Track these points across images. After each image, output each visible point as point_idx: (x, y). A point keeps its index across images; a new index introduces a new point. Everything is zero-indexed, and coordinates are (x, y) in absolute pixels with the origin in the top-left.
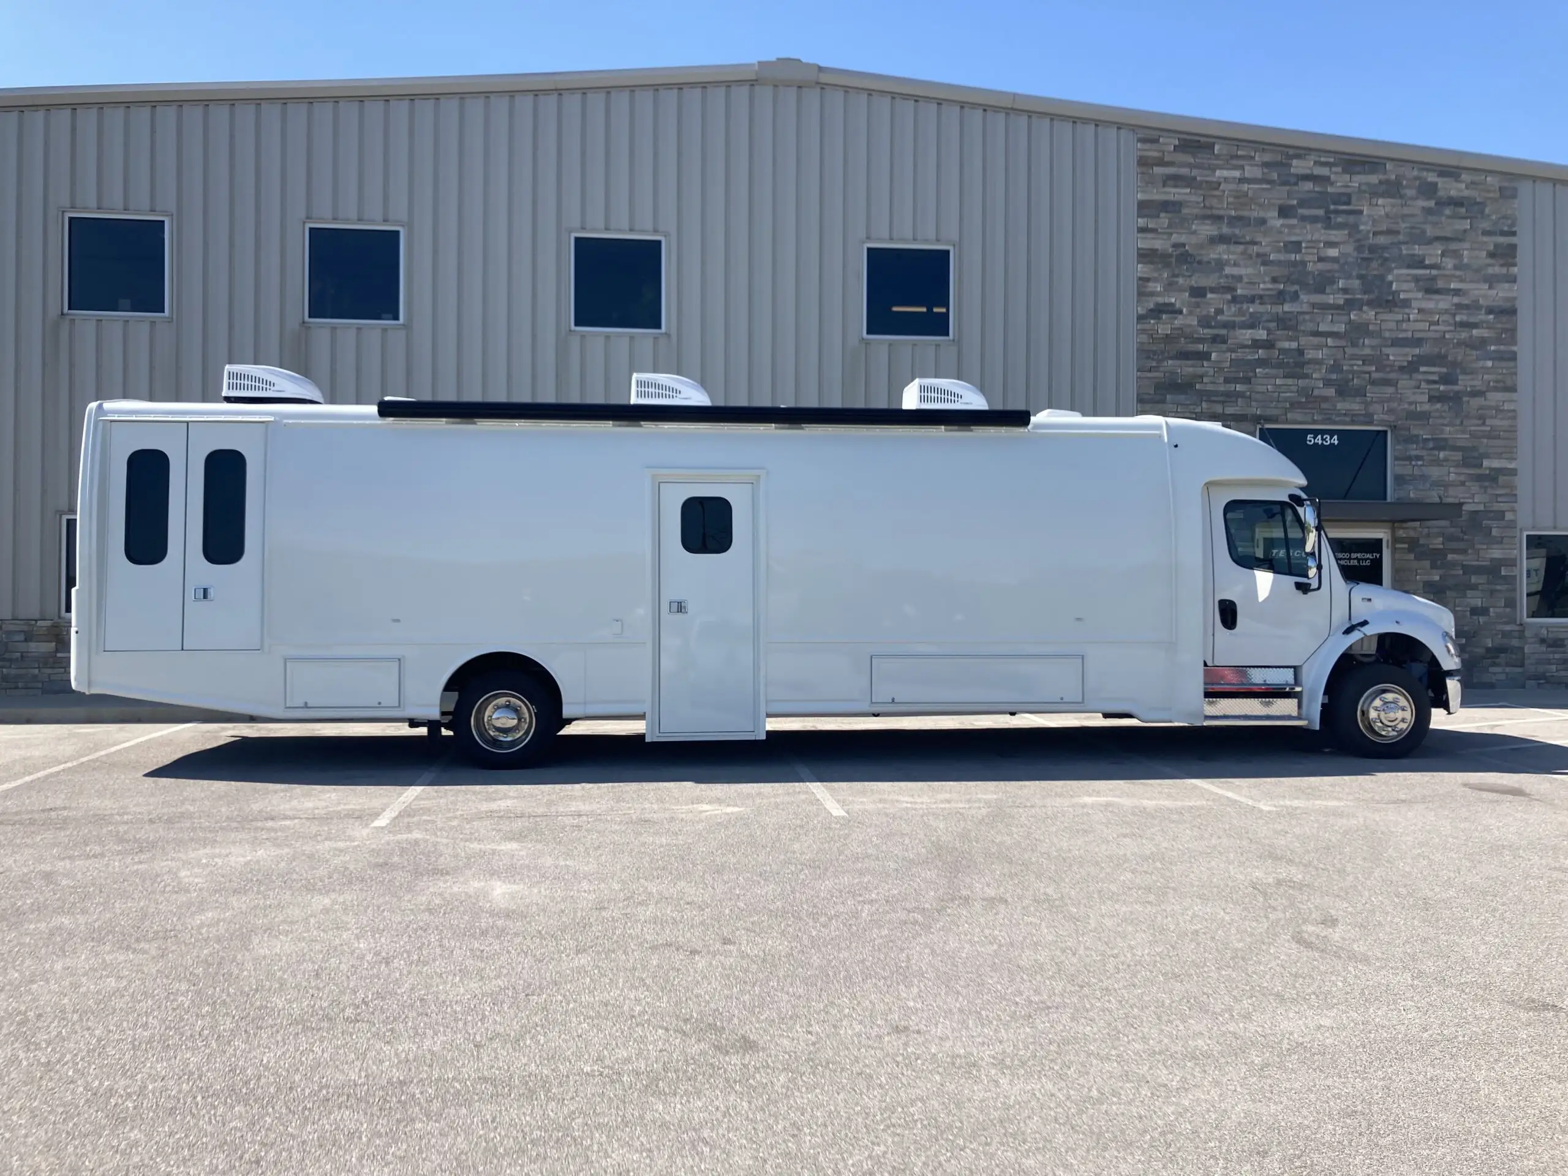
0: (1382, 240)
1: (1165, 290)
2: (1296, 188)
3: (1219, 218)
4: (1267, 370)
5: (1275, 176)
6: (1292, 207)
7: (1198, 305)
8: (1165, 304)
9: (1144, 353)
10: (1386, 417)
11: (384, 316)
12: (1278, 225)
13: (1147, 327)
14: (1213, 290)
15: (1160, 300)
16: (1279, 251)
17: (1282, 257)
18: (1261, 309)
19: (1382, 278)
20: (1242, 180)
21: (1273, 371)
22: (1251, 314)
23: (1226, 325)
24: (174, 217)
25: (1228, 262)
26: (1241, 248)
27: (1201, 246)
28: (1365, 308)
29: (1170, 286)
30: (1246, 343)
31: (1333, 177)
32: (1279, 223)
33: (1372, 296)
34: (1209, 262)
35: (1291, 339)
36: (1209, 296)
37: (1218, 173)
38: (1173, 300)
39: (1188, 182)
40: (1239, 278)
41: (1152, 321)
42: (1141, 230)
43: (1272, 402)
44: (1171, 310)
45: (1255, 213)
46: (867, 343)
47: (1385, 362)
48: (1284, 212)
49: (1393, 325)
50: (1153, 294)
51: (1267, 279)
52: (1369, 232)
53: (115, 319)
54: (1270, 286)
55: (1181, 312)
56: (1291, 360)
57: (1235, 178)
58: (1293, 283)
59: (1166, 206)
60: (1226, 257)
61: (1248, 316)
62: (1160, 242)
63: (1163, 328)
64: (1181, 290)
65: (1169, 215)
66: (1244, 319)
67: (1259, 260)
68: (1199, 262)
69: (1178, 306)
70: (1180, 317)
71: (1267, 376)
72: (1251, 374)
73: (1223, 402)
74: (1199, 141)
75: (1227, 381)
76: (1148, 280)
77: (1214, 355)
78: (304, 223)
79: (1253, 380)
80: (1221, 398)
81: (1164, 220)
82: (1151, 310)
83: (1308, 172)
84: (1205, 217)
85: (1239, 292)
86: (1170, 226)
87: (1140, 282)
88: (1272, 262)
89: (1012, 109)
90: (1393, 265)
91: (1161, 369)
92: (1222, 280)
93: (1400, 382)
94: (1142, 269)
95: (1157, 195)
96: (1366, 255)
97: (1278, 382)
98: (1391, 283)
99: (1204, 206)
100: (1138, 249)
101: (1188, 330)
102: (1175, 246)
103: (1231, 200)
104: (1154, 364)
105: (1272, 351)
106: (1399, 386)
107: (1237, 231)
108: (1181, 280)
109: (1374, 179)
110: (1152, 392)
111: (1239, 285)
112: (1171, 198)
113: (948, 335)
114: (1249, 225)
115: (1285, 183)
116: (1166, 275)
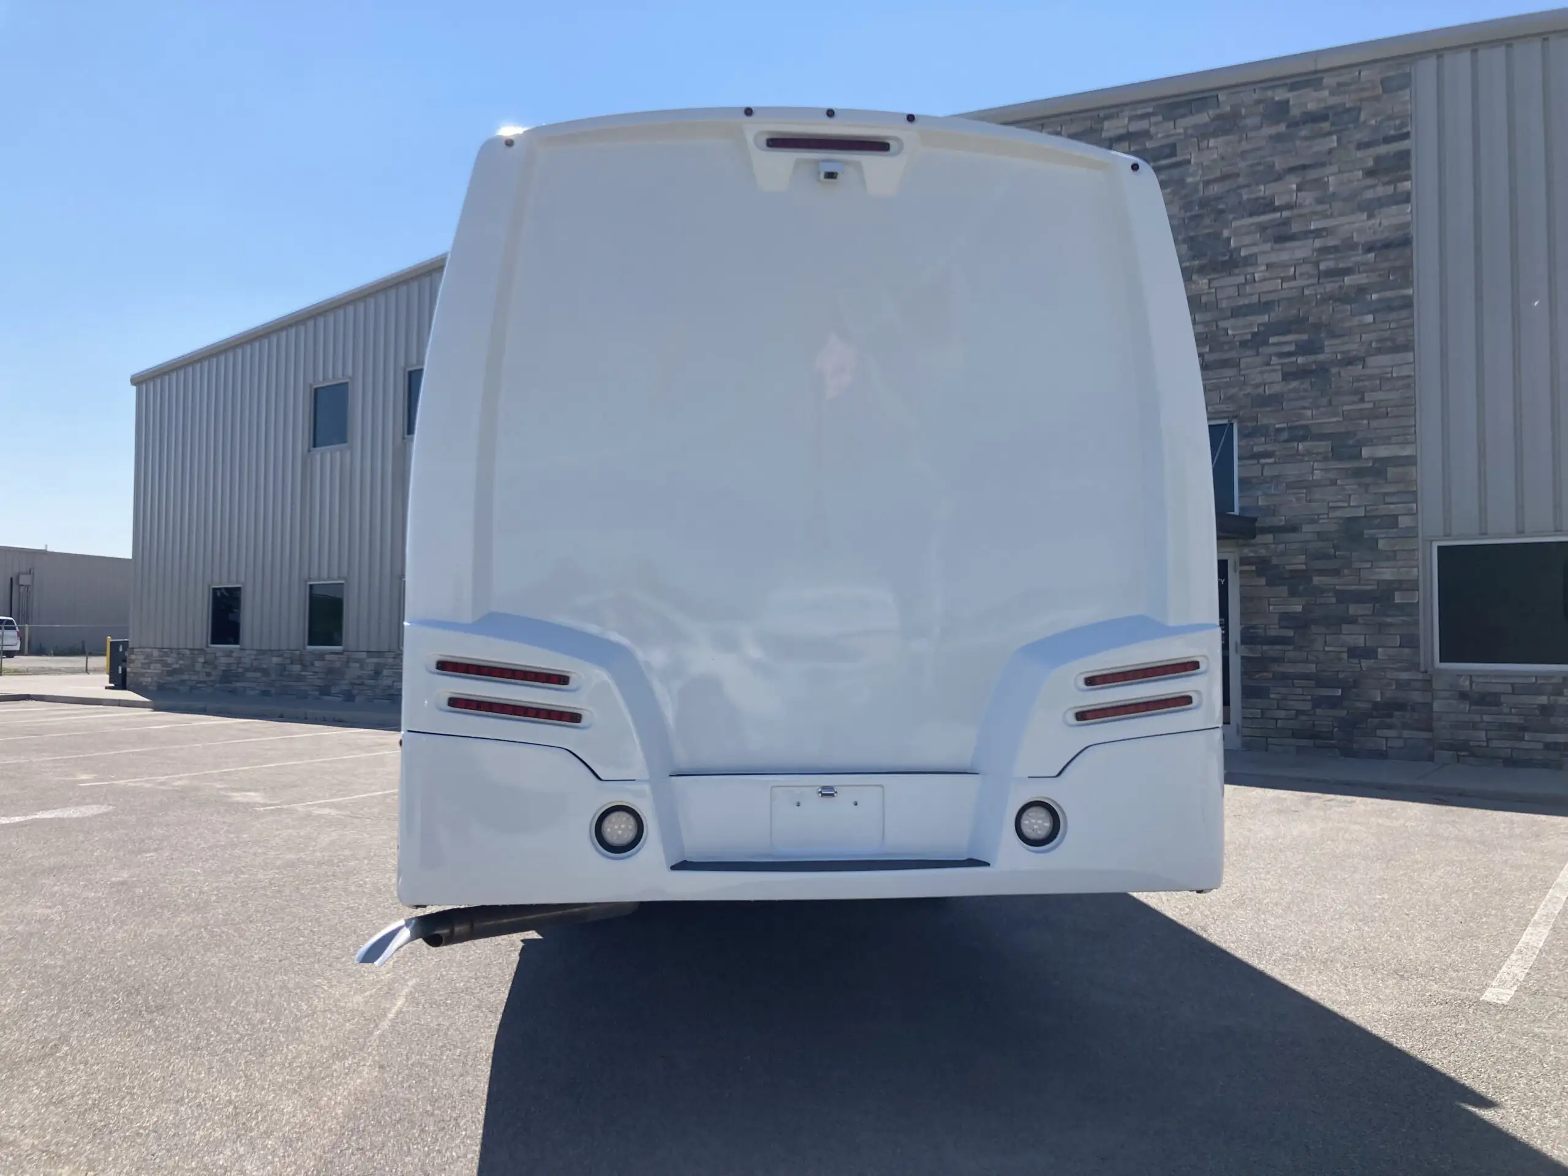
0: (1215, 189)
19: (1217, 236)
28: (1195, 277)
31: (1153, 130)
33: (1204, 261)
47: (1224, 339)
49: (1233, 291)
52: (1197, 184)
53: (327, 451)
83: (1123, 131)
90: (1231, 217)
93: (1243, 361)
96: (1196, 210)
98: (1229, 239)
106: (1242, 365)
109: (1203, 118)
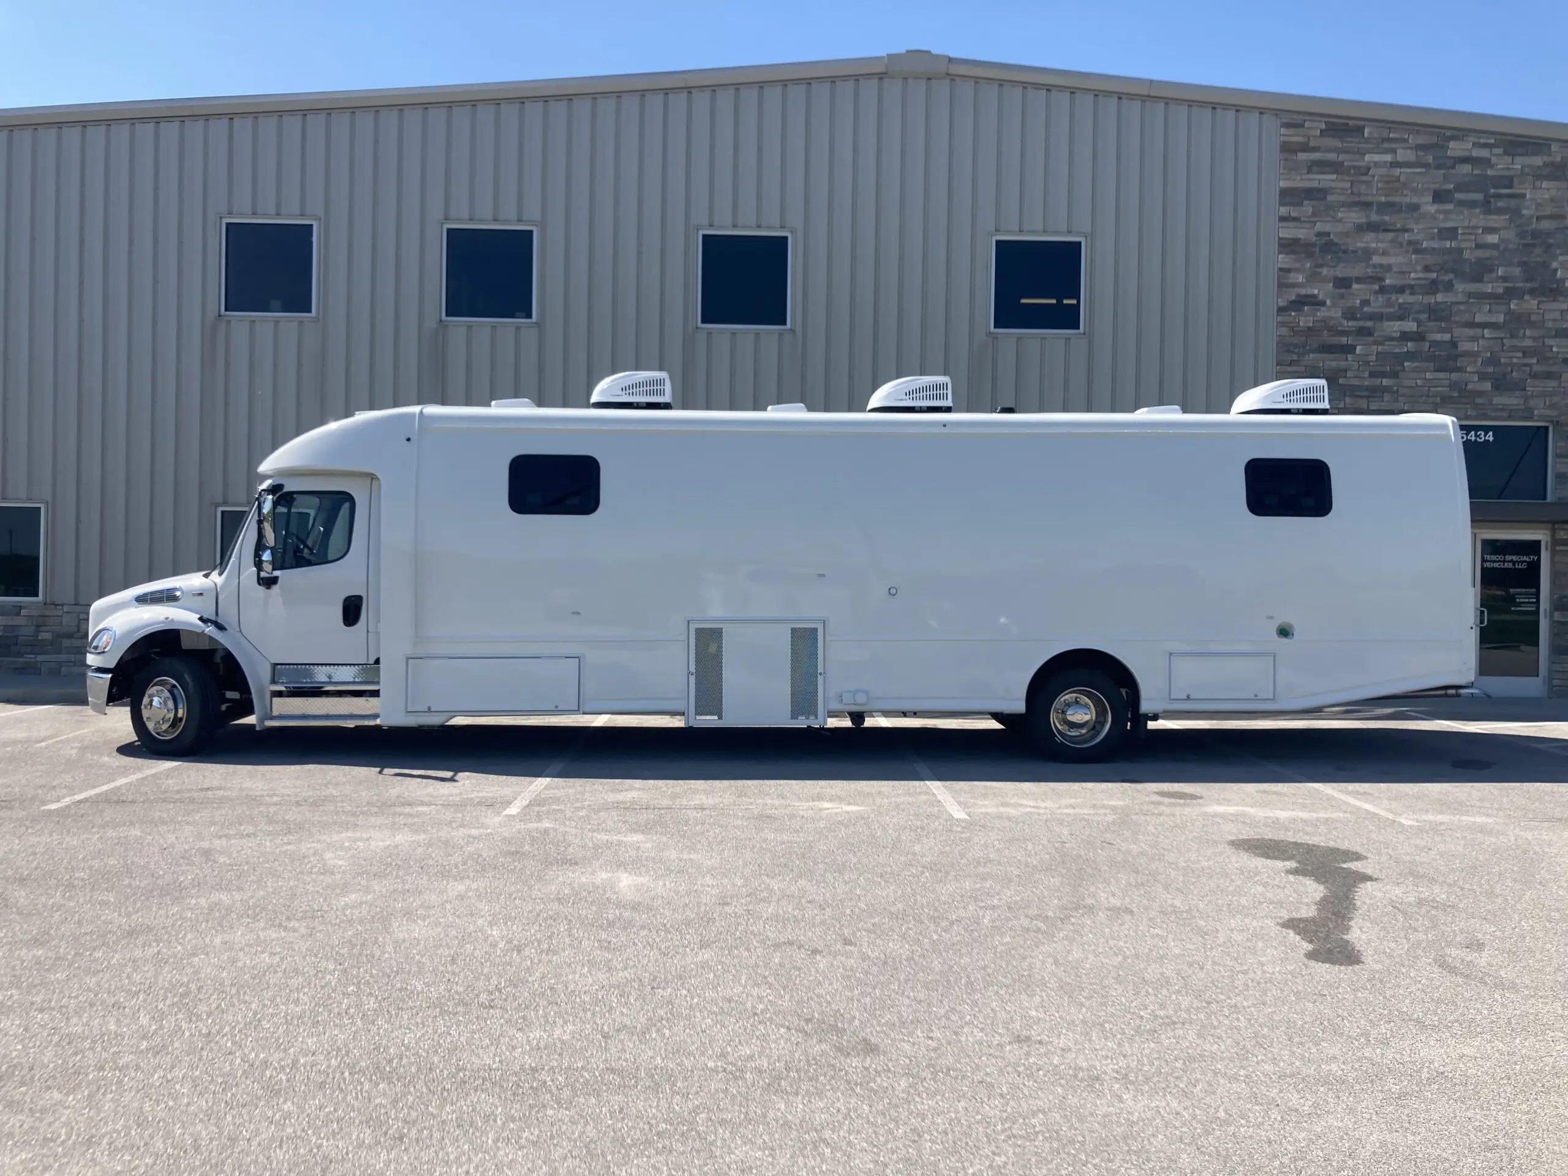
0: (1545, 225)
1: (1307, 281)
2: (1452, 171)
3: (1367, 205)
4: (1416, 364)
5: (1430, 159)
6: (1448, 191)
7: (1342, 297)
8: (1307, 296)
9: (1284, 346)
10: (1548, 412)
11: (517, 314)
12: (1433, 211)
13: (1288, 319)
14: (1359, 280)
15: (1303, 292)
16: (1433, 239)
17: (1435, 244)
18: (1411, 299)
19: (1545, 265)
20: (1394, 164)
21: (1424, 365)
22: (1400, 305)
23: (1372, 317)
24: (323, 219)
25: (1375, 252)
26: (1391, 235)
27: (1347, 234)
28: (1526, 297)
29: (1313, 277)
30: (1394, 335)
31: (1494, 160)
32: (1432, 209)
33: (1535, 285)
34: (1354, 252)
35: (1443, 331)
36: (1355, 286)
37: (1367, 157)
38: (1316, 292)
39: (1335, 167)
40: (1388, 268)
41: (1293, 314)
42: (1282, 219)
43: (1421, 396)
44: (1315, 302)
45: (1408, 199)
46: (995, 337)
47: (1549, 354)
48: (1439, 197)
49: (1557, 315)
50: (1293, 285)
51: (1419, 268)
52: (1532, 217)
53: (266, 320)
54: (1421, 275)
55: (1323, 304)
56: (1443, 353)
57: (1385, 162)
58: (1447, 272)
59: (1310, 194)
60: (1374, 245)
61: (1396, 308)
62: (1304, 231)
63: (1305, 321)
64: (1325, 280)
65: (1314, 203)
66: (1391, 310)
67: (1411, 249)
68: (1345, 252)
69: (1320, 297)
70: (1323, 308)
71: (1415, 370)
72: (1399, 368)
73: (1368, 397)
74: (1348, 124)
75: (1372, 375)
76: (1289, 270)
77: (1359, 349)
78: (442, 224)
79: (1401, 374)
80: (1366, 393)
81: (1307, 208)
82: (1293, 302)
83: (1466, 154)
84: (1352, 205)
85: (1388, 282)
86: (1314, 214)
87: (1281, 273)
88: (1425, 248)
89: (1148, 96)
90: (1558, 252)
91: (1302, 363)
92: (1368, 270)
93: (1563, 375)
94: (1283, 260)
95: (1300, 181)
96: (1528, 240)
97: (1428, 375)
98: (1556, 270)
99: (1352, 193)
100: (1280, 239)
101: (1332, 323)
102: (1319, 234)
103: (1380, 185)
104: (1295, 357)
105: (1422, 343)
106: (1562, 379)
107: (1387, 218)
108: (1325, 271)
109: (1537, 161)
111: (1387, 275)
112: (1315, 184)
113: (1078, 328)
114: (1400, 211)
115: (1439, 167)
116: (1308, 265)
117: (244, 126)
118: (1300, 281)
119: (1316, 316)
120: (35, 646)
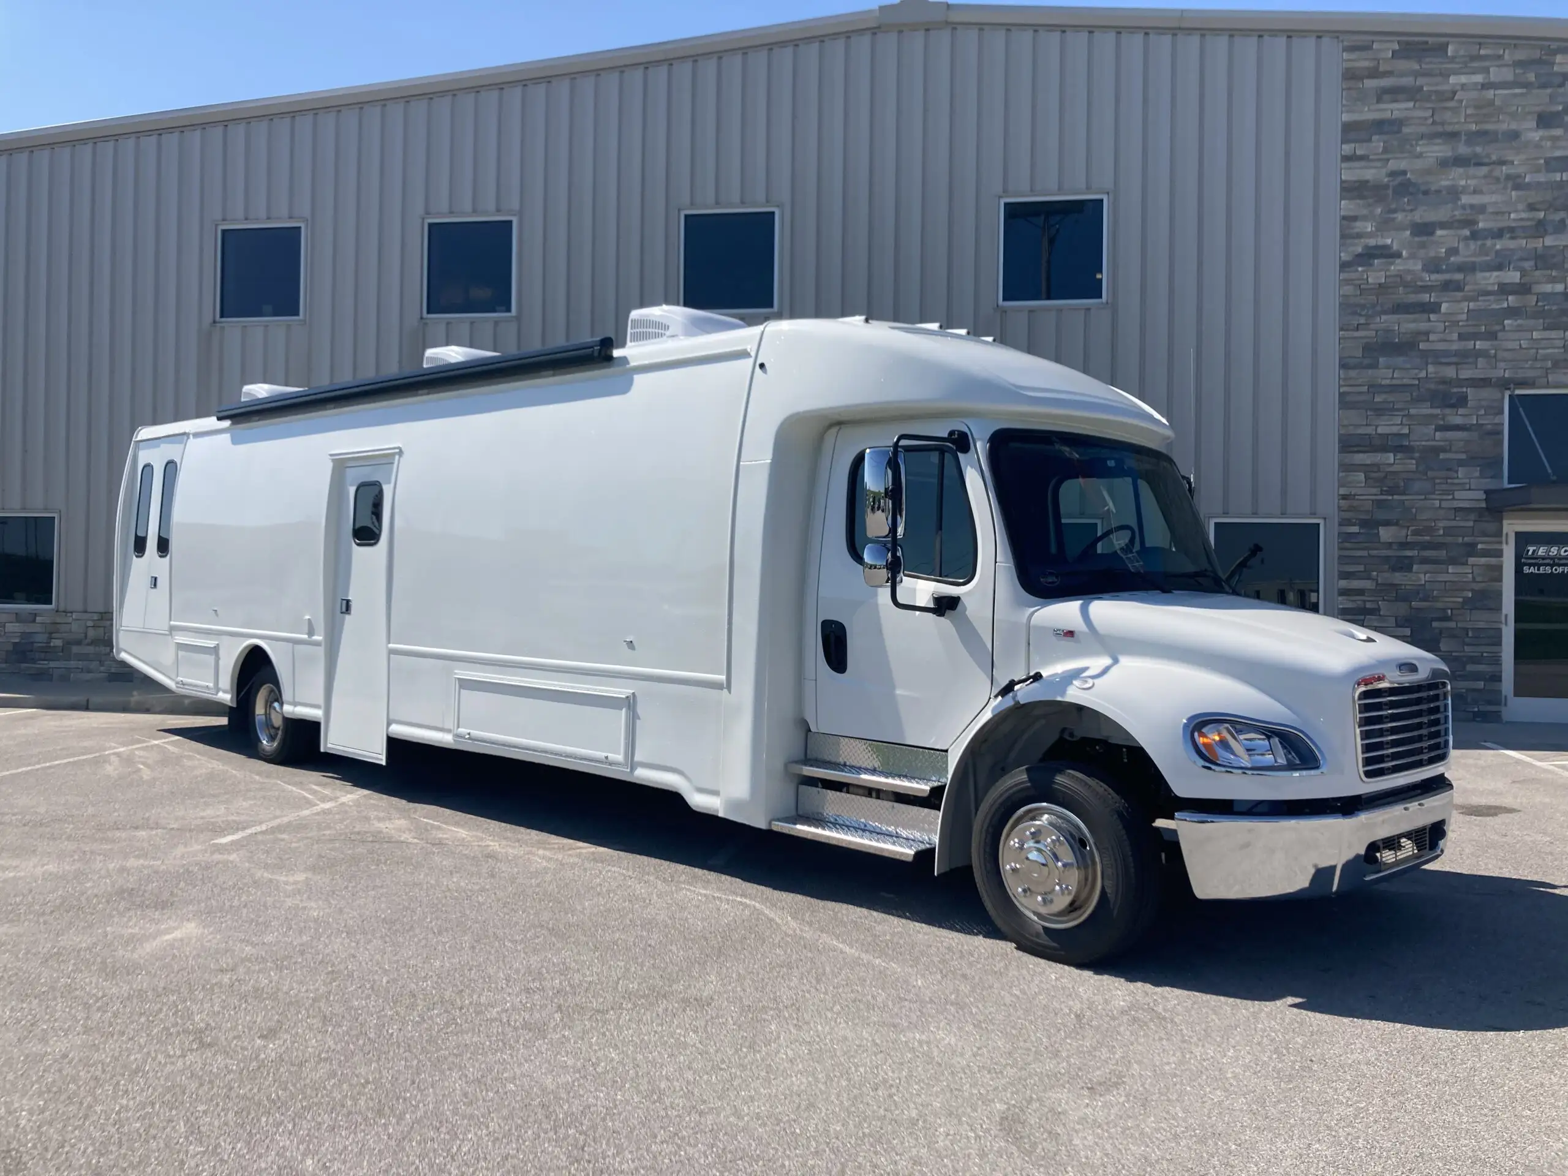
1: (1377, 230)
2: (1561, 90)
3: (1454, 136)
4: (1519, 322)
5: (1531, 77)
6: (1558, 113)
7: (1423, 246)
8: (1377, 247)
9: (1347, 307)
11: (498, 308)
12: (1537, 139)
13: (1353, 276)
14: (1443, 225)
15: (1372, 242)
16: (1538, 170)
17: (1542, 178)
18: (1512, 244)
20: (1485, 86)
21: (1531, 322)
22: (1497, 252)
23: (1460, 268)
24: (309, 222)
25: (1464, 190)
26: (1484, 170)
27: (1428, 172)
29: (1385, 224)
30: (1490, 288)
32: (1536, 136)
34: (1438, 192)
35: (1553, 280)
36: (1439, 233)
37: (1452, 80)
38: (1389, 241)
39: (1412, 94)
40: (1481, 209)
41: (1360, 269)
42: (1346, 159)
43: (1527, 361)
44: (1387, 254)
45: (1505, 125)
46: (1004, 311)
48: (1545, 120)
50: (1359, 236)
51: (1520, 207)
53: (256, 325)
54: (1524, 215)
55: (1399, 255)
56: (1554, 308)
57: (1476, 84)
58: (1557, 210)
59: (1380, 126)
60: (1463, 183)
61: (1493, 255)
62: (1373, 171)
63: (1375, 276)
64: (1401, 228)
65: (1385, 137)
66: (1489, 258)
67: (1510, 184)
68: (1426, 193)
69: (1395, 247)
70: (1398, 261)
71: (1519, 329)
72: (1497, 328)
73: (1456, 364)
74: (1427, 43)
75: (1462, 337)
76: (1355, 218)
77: (1444, 307)
78: (424, 219)
79: (1500, 335)
80: (1454, 360)
81: (1377, 144)
82: (1359, 255)
84: (1432, 136)
85: (1481, 225)
86: (1386, 150)
87: (1344, 222)
88: (1529, 184)
89: (1180, 28)
91: (1372, 326)
92: (1456, 213)
94: (1347, 207)
95: (1368, 113)
97: (1535, 335)
99: (1434, 123)
100: (1342, 182)
101: (1409, 278)
102: (1393, 174)
103: (1469, 112)
104: (1362, 321)
105: (1528, 296)
107: (1478, 149)
108: (1400, 216)
110: (1359, 353)
111: (1481, 217)
112: (1387, 115)
113: (1100, 297)
114: (1496, 140)
115: (1544, 86)
116: (1379, 210)
117: (238, 133)
118: (1369, 230)
119: (1388, 270)
120: (48, 652)
